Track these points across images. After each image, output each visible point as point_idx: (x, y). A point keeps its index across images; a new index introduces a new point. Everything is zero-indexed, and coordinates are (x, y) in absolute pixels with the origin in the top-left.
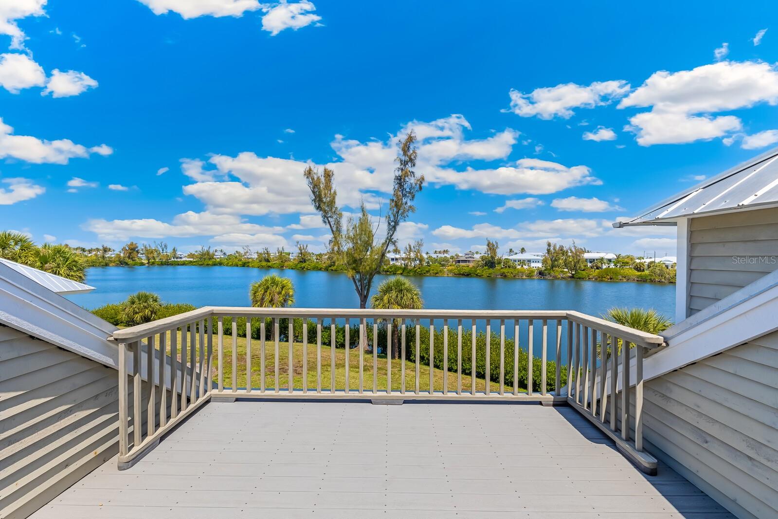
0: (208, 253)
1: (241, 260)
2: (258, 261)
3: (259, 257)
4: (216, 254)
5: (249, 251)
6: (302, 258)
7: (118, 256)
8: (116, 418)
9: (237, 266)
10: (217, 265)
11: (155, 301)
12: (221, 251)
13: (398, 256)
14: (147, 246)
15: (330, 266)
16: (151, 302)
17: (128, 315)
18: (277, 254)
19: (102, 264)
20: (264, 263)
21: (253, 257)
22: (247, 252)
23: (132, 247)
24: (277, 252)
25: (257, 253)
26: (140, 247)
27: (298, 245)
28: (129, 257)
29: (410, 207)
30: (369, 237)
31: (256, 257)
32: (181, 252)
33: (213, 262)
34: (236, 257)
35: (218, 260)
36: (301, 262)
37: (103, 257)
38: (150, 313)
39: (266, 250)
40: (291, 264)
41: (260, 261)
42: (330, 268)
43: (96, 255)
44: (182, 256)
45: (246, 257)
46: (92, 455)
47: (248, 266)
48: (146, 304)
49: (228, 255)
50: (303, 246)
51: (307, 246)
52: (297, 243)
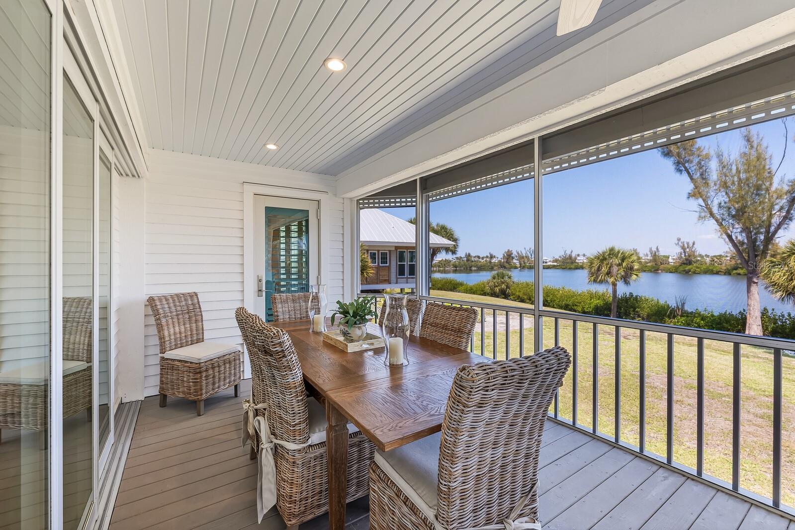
0: (570, 257)
4: (578, 258)
6: (687, 259)
7: (500, 261)
10: (579, 269)
11: (510, 278)
12: (584, 255)
14: (520, 252)
16: (506, 278)
17: (490, 287)
18: (650, 256)
19: (490, 267)
23: (509, 254)
24: (649, 253)
26: (515, 254)
27: (680, 243)
28: (507, 262)
32: (547, 257)
33: (575, 266)
35: (580, 264)
36: (684, 264)
37: (490, 262)
38: (505, 287)
40: (669, 267)
42: (735, 272)
43: (486, 261)
44: (547, 261)
48: (503, 280)
50: (688, 244)
51: (694, 244)
52: (679, 240)
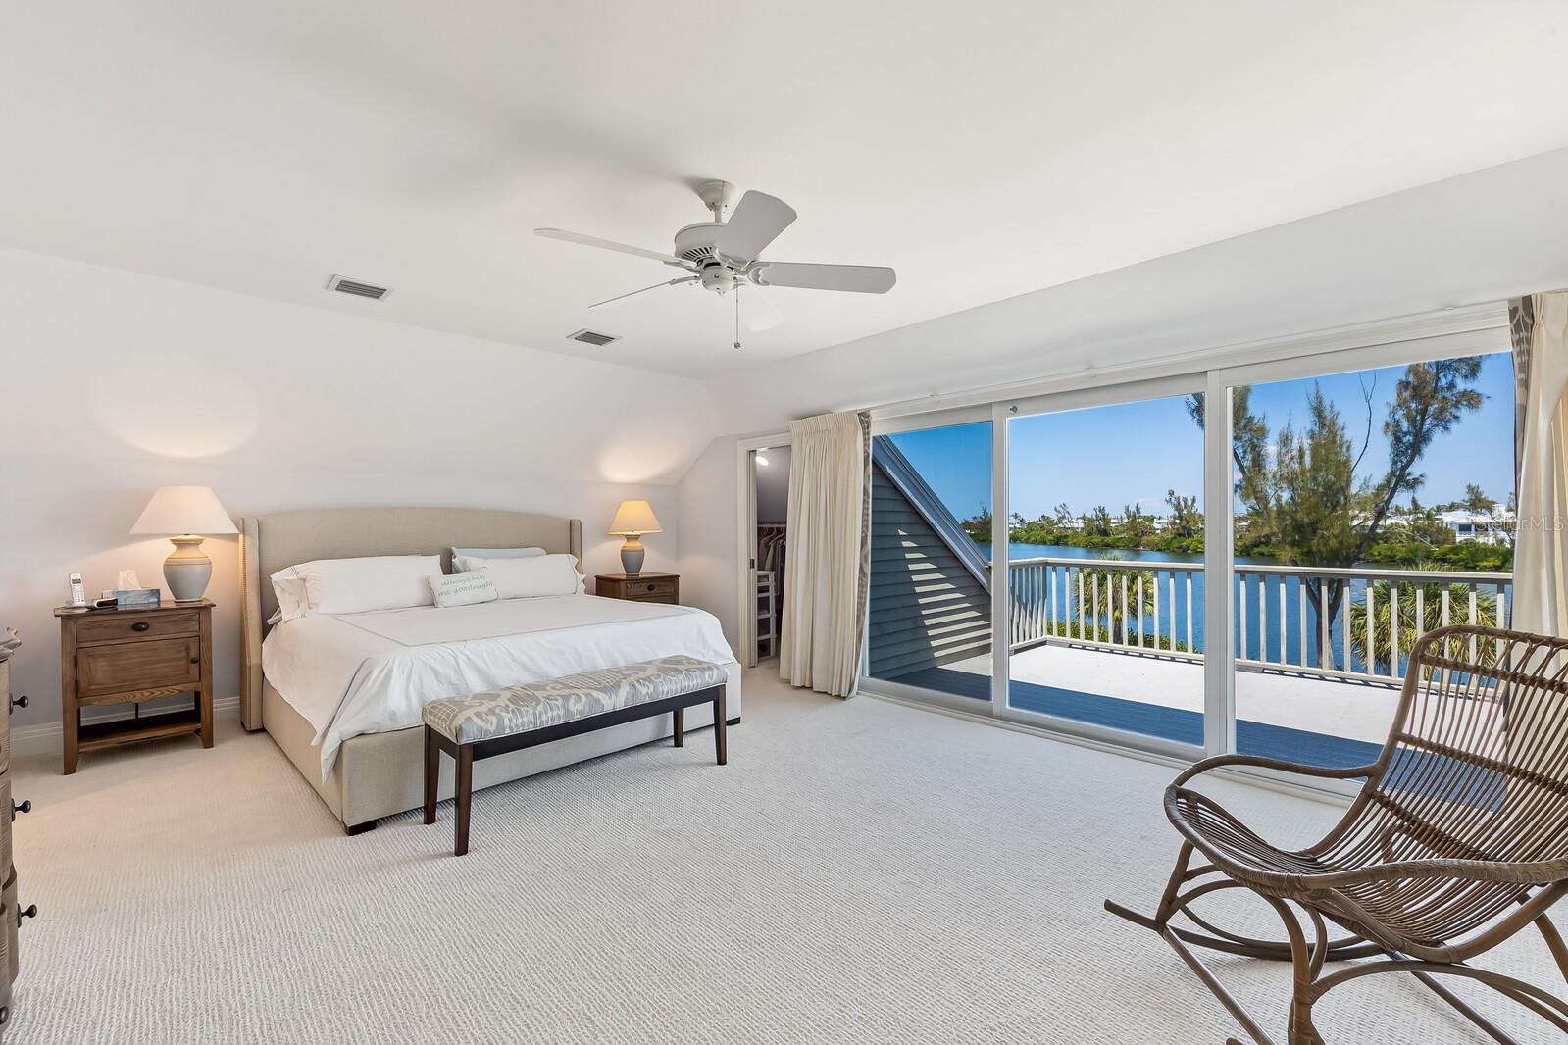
1: (1052, 533)
2: (1084, 534)
3: (1088, 526)
5: (1067, 515)
6: (1184, 528)
8: (988, 626)
9: (1045, 543)
12: (1016, 516)
13: (1483, 519)
15: (1257, 546)
18: (1126, 520)
20: (1097, 539)
21: (1075, 526)
22: (1064, 517)
24: (1124, 515)
25: (1083, 518)
27: (1173, 499)
29: (1464, 394)
30: (1338, 475)
31: (1081, 525)
34: (1042, 527)
36: (1180, 535)
39: (1100, 511)
40: (1157, 539)
41: (1090, 534)
42: (1256, 550)
45: (1061, 526)
46: (975, 645)
47: (1066, 544)
49: (1029, 524)
50: (1185, 500)
51: (1194, 501)
52: (1171, 493)
